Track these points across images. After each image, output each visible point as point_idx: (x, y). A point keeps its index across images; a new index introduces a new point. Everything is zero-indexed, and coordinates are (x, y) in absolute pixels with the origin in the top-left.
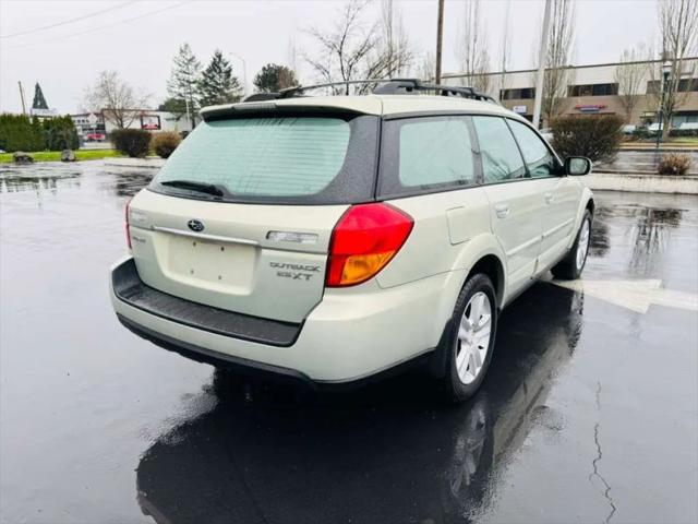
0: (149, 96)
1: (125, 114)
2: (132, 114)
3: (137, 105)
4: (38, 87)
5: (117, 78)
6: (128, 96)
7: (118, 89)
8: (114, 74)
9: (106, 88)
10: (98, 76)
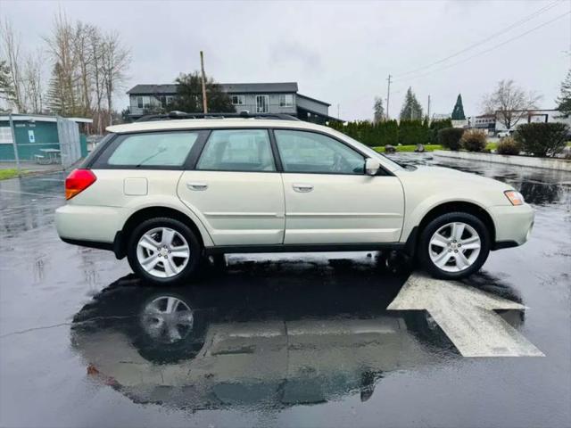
0: (538, 98)
1: (513, 114)
2: (520, 114)
3: (526, 106)
4: (459, 97)
5: (512, 85)
6: (520, 99)
7: (512, 94)
8: (511, 82)
9: (501, 94)
10: (497, 85)
